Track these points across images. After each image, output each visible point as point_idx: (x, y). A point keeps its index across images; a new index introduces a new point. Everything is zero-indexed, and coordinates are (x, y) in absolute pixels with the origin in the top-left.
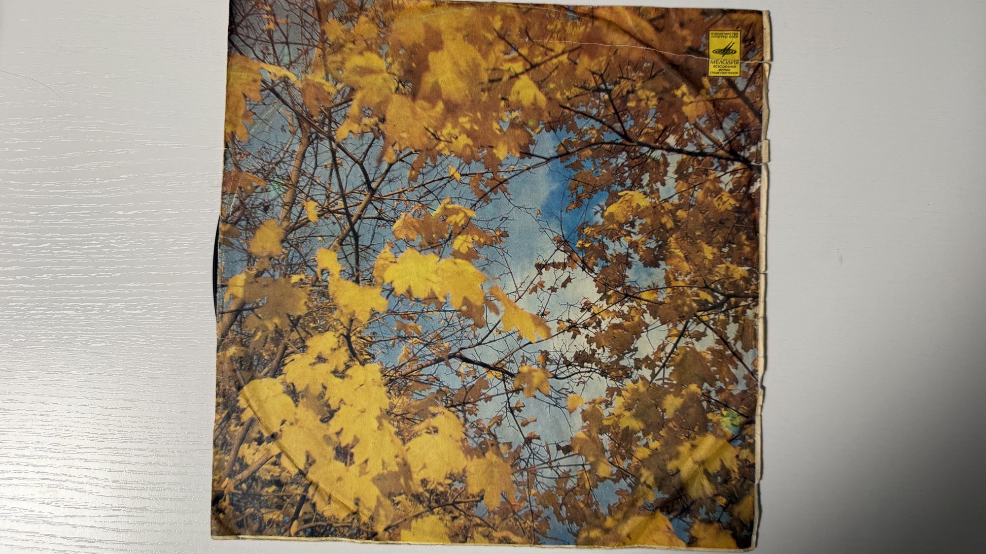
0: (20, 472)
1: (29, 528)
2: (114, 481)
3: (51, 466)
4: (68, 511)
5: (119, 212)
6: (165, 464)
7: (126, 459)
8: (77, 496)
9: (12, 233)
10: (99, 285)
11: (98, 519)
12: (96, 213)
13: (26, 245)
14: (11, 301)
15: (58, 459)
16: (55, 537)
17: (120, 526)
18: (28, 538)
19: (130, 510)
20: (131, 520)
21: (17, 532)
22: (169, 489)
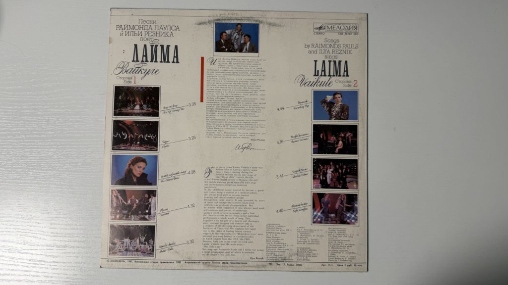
0: (7, 228)
1: (11, 255)
2: (52, 233)
3: (22, 226)
4: (30, 247)
5: (57, 107)
6: (76, 225)
7: (57, 222)
8: (34, 239)
9: (6, 116)
10: (47, 141)
11: (44, 251)
12: (45, 107)
13: (12, 122)
14: (5, 148)
15: (25, 222)
16: (23, 259)
17: (54, 254)
18: (11, 260)
19: (59, 247)
20: (59, 251)
21: (5, 257)
22: (77, 237)
